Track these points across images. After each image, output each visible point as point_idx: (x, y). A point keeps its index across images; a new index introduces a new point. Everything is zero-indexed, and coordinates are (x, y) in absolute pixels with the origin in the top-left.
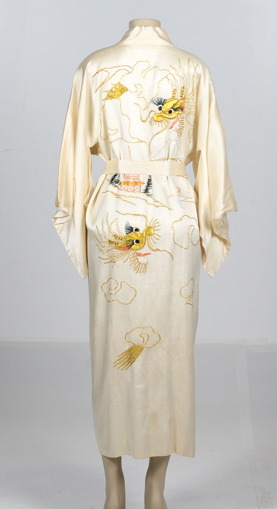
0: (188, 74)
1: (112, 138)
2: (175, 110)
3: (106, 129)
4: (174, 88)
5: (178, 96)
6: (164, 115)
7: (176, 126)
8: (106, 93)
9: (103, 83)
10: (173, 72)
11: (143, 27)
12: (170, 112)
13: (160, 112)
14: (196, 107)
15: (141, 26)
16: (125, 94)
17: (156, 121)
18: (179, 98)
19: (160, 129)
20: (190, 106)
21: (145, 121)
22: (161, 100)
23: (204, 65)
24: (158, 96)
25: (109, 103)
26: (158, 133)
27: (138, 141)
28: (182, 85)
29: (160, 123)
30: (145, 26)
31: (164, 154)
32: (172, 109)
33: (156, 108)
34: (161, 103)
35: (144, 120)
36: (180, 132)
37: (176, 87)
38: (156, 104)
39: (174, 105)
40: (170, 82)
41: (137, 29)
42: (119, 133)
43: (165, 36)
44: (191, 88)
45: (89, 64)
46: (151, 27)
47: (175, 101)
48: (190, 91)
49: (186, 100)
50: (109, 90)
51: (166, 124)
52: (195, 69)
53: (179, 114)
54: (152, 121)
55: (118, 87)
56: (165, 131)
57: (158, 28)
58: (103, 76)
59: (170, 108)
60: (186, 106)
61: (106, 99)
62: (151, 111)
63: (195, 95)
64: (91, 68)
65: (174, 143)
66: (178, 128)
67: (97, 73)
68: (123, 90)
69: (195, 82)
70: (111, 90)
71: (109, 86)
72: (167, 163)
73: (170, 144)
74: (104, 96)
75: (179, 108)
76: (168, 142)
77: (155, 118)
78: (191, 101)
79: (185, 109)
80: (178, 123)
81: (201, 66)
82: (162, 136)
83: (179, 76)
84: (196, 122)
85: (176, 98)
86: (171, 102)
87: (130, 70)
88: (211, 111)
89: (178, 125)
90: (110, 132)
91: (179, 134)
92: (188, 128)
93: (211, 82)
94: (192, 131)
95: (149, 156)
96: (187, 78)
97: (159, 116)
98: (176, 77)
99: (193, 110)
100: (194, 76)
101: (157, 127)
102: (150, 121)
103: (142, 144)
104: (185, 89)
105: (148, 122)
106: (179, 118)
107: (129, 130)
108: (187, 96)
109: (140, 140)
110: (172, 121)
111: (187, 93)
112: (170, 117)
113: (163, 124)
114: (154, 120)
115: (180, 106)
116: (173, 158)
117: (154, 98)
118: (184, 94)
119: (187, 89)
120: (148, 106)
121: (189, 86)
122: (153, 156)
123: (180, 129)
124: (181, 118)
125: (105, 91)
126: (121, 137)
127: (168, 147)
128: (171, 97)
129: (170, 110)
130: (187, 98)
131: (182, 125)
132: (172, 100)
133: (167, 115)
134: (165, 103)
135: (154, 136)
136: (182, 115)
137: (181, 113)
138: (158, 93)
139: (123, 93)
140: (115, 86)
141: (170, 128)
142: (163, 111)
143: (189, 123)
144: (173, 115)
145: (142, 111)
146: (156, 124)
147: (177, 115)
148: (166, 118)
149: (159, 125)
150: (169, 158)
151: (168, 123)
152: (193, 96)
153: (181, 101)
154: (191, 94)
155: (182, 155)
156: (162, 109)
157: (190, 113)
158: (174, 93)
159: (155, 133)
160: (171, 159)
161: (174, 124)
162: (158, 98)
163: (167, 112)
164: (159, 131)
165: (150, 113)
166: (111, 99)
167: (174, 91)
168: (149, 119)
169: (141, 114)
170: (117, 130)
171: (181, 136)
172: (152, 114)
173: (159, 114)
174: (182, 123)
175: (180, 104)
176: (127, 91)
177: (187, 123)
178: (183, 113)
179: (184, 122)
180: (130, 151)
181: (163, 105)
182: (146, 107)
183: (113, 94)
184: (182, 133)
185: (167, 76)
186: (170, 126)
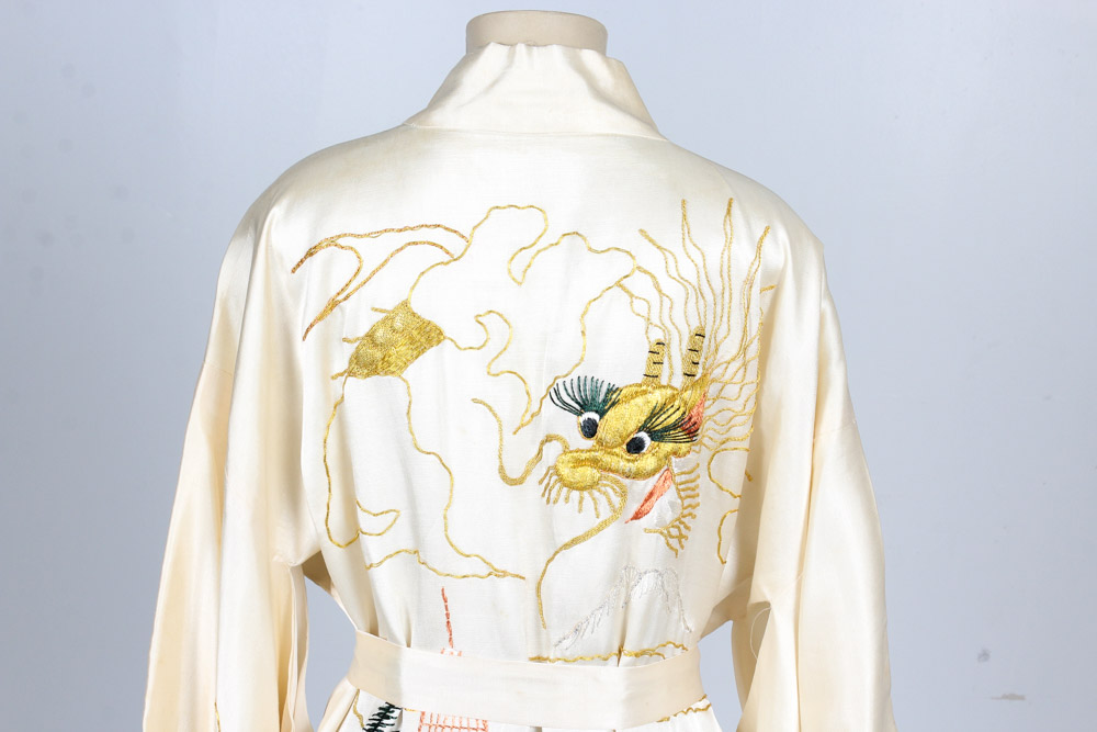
0: (726, 272)
1: (373, 548)
2: (658, 436)
3: (351, 504)
4: (657, 335)
5: (673, 372)
6: (607, 459)
7: (664, 508)
8: (350, 349)
9: (334, 304)
10: (651, 258)
11: (521, 48)
12: (635, 447)
13: (590, 443)
14: (757, 416)
15: (512, 45)
16: (431, 353)
17: (572, 486)
18: (679, 381)
19: (587, 520)
20: (725, 418)
21: (519, 482)
22: (596, 391)
23: (800, 228)
24: (579, 372)
25: (360, 391)
26: (575, 542)
27: (485, 570)
28: (695, 324)
29: (585, 494)
30: (530, 45)
31: (601, 634)
32: (644, 435)
33: (570, 425)
34: (591, 405)
35: (514, 474)
36: (676, 535)
37: (664, 329)
38: (571, 410)
39: (653, 415)
40: (640, 306)
41: (493, 55)
42: (404, 521)
43: (623, 94)
44: (736, 334)
45: (277, 212)
46: (556, 52)
47: (657, 397)
48: (729, 348)
49: (712, 390)
50: (363, 331)
51: (616, 500)
52: (759, 248)
53: (675, 453)
54: (557, 483)
55: (398, 324)
56: (610, 531)
57: (590, 58)
58: (335, 269)
59: (632, 426)
60: (708, 413)
61: (350, 373)
62: (549, 439)
63: (753, 366)
64: (287, 230)
65: (648, 582)
66: (669, 516)
67: (310, 254)
68: (426, 336)
69: (754, 309)
70: (370, 336)
71: (359, 318)
72: (614, 676)
73: (629, 588)
74: (341, 363)
75: (675, 426)
76: (622, 574)
77: (565, 471)
78: (732, 390)
79: (707, 432)
80: (670, 495)
81: (782, 234)
82: (594, 558)
83: (682, 280)
84: (754, 479)
85: (664, 381)
86: (640, 400)
87: (456, 245)
88: (822, 438)
89: (672, 505)
90: (365, 522)
91: (674, 542)
92: (717, 506)
93: (826, 306)
94: (732, 520)
95: (538, 634)
96: (718, 290)
97: (579, 463)
98: (669, 286)
99: (742, 430)
100: (750, 283)
101: (573, 515)
102: (541, 482)
103: (505, 583)
104: (706, 340)
105: (532, 488)
106: (676, 470)
107: (445, 518)
108: (717, 372)
109: (496, 567)
110: (644, 486)
111: (718, 357)
112: (634, 470)
113: (603, 500)
114: (561, 479)
115: (681, 418)
116: (645, 646)
117: (560, 381)
118: (701, 361)
119: (718, 339)
120: (532, 416)
121: (724, 327)
122: (555, 640)
123: (678, 519)
124: (685, 469)
125: (345, 340)
126: (410, 546)
127: (621, 603)
128: (640, 379)
129: (634, 439)
130: (713, 381)
131: (687, 502)
132: (645, 392)
133: (622, 461)
134: (613, 404)
135: (557, 553)
136: (688, 456)
137: (684, 447)
138: (582, 359)
139: (423, 351)
140: (387, 318)
141: (631, 516)
142: (600, 442)
143: (720, 488)
144: (647, 461)
145: (508, 435)
146: (567, 500)
147: (667, 457)
148: (616, 471)
149: (581, 502)
150: (627, 648)
151: (624, 494)
152: (742, 370)
153: (686, 395)
154: (733, 359)
155: (685, 621)
156: (600, 430)
157: (729, 445)
158: (656, 358)
159: (567, 540)
160: (636, 655)
161: (653, 499)
162: (582, 379)
163: (620, 445)
164: (580, 533)
165: (543, 443)
166: (368, 375)
167: (656, 348)
168: (540, 470)
169: (501, 449)
170: (394, 514)
171: (682, 547)
172: (552, 451)
173: (584, 456)
174: (689, 493)
175: (682, 409)
176: (439, 342)
177: (713, 486)
178: (697, 448)
179: (697, 486)
180: (448, 615)
181: (602, 414)
182: (528, 417)
183: (379, 355)
184: (686, 538)
185: (625, 282)
186: (634, 508)
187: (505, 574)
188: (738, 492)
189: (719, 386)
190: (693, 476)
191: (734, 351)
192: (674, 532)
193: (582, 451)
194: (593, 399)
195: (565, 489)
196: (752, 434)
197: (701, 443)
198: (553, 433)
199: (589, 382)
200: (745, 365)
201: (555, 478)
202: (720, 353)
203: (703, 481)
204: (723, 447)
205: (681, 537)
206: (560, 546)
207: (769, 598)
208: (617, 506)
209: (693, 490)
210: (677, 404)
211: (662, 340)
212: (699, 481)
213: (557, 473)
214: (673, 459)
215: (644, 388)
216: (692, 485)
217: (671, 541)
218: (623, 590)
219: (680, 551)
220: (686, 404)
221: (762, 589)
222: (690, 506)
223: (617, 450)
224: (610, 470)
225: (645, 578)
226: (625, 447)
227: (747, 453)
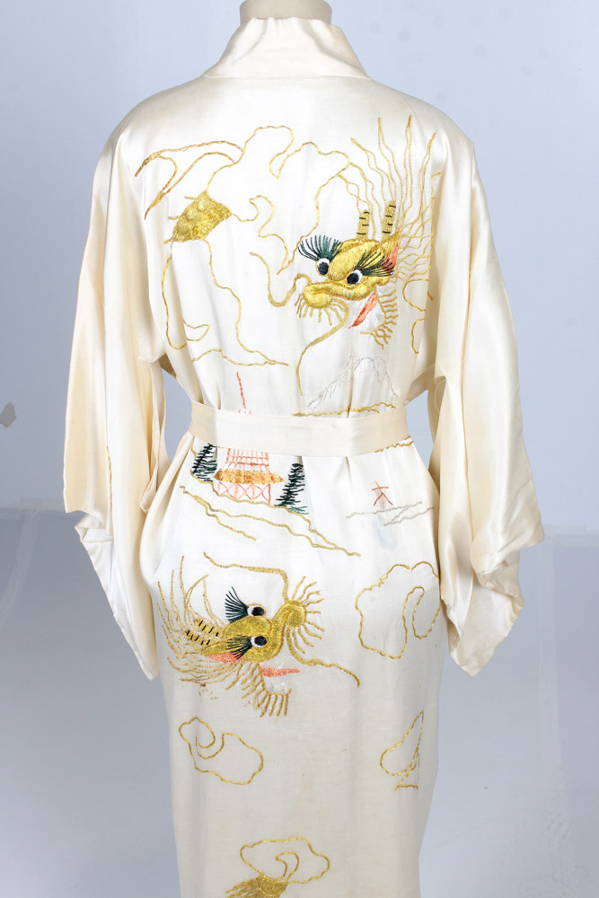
0: (408, 164)
1: (195, 349)
2: (367, 272)
3: (181, 321)
4: (364, 207)
5: (376, 231)
6: (335, 288)
7: (372, 319)
8: (173, 224)
9: (161, 195)
10: (359, 157)
11: (271, 21)
12: (353, 279)
13: (324, 278)
14: (433, 257)
15: (266, 19)
16: (222, 224)
17: (313, 306)
18: (379, 237)
19: (324, 327)
20: (412, 259)
21: (283, 304)
22: (327, 245)
23: (457, 132)
24: (316, 233)
25: (181, 250)
26: (317, 341)
27: (262, 360)
28: (389, 199)
29: (322, 310)
30: (277, 18)
31: (336, 398)
32: (358, 272)
33: (311, 267)
34: (324, 253)
35: (280, 300)
36: (383, 335)
37: (369, 203)
38: (311, 257)
39: (364, 259)
40: (353, 189)
41: (254, 26)
42: (212, 331)
43: (340, 48)
44: (416, 205)
47: (366, 247)
48: (412, 215)
49: (403, 242)
50: (180, 214)
51: (342, 314)
52: (429, 147)
53: (379, 283)
54: (304, 303)
55: (201, 207)
56: (339, 333)
58: (160, 173)
59: (350, 266)
60: (400, 256)
61: (174, 239)
62: (299, 277)
63: (429, 226)
65: (364, 365)
66: (377, 324)
67: (145, 163)
68: (220, 213)
69: (428, 188)
70: (185, 214)
71: (177, 203)
72: (346, 423)
73: (353, 369)
74: (169, 234)
75: (378, 266)
76: (348, 361)
77: (309, 296)
78: (415, 242)
79: (401, 269)
80: (377, 310)
81: (444, 138)
82: (330, 350)
83: (379, 170)
84: (434, 298)
85: (370, 237)
86: (354, 250)
87: (234, 153)
88: (475, 271)
89: (378, 316)
90: (189, 333)
91: (381, 340)
93: (476, 184)
95: (298, 399)
96: (404, 178)
97: (317, 291)
98: (371, 175)
99: (423, 267)
100: (423, 171)
101: (316, 324)
102: (296, 305)
103: (275, 368)
104: (397, 210)
105: (291, 308)
106: (380, 294)
107: (237, 328)
108: (406, 230)
109: (269, 358)
110: (360, 304)
111: (406, 220)
112: (352, 294)
113: (334, 314)
114: (307, 302)
115: (382, 261)
116: (365, 405)
117: (304, 239)
118: (394, 223)
119: (405, 209)
120: (289, 262)
121: (409, 200)
122: (308, 402)
123: (383, 325)
124: (386, 293)
125: (170, 218)
126: (217, 347)
127: (349, 379)
128: (354, 236)
129: (351, 275)
130: (403, 236)
131: (388, 314)
132: (357, 244)
133: (344, 288)
134: (338, 252)
135: (307, 348)
136: (388, 285)
137: (384, 279)
138: (317, 224)
139: (217, 223)
140: (194, 203)
141: (352, 323)
142: (330, 277)
143: (411, 305)
144: (360, 288)
145: (273, 275)
146: (311, 315)
147: (373, 285)
148: (341, 295)
149: (320, 316)
150: (353, 407)
151: (347, 310)
152: (421, 228)
153: (385, 245)
154: (415, 221)
155: (392, 390)
156: (330, 269)
157: (415, 277)
158: (364, 222)
159: (312, 340)
160: (359, 411)
161: (366, 312)
162: (318, 237)
163: (343, 279)
164: (320, 335)
165: (295, 279)
166: (185, 240)
167: (364, 216)
168: (295, 297)
169: (269, 284)
170: (206, 328)
171: (387, 343)
172: (302, 283)
173: (321, 286)
174: (389, 308)
175: (382, 255)
176: (228, 217)
177: (407, 304)
178: (394, 280)
179: (396, 304)
180: (241, 389)
181: (331, 259)
182: (286, 263)
183: (190, 227)
184: (389, 337)
185: (343, 173)
186: (354, 318)
187: (274, 362)
188: (423, 306)
189: (407, 239)
190: (392, 297)
191: (416, 216)
192: (380, 333)
193: (320, 283)
194: (325, 250)
195: (310, 308)
196: (430, 270)
197: (397, 276)
198: (301, 273)
199: (322, 240)
200: (423, 225)
201: (303, 301)
202: (407, 218)
203: (399, 301)
204: (412, 278)
205: (385, 336)
206: (308, 343)
207: (445, 374)
208: (343, 317)
209: (392, 306)
210: (378, 251)
211: (368, 210)
212: (396, 301)
213: (304, 298)
214: (378, 286)
215: (357, 241)
216: (392, 303)
217: (378, 339)
218: (350, 370)
219: (385, 345)
220: (384, 251)
221: (441, 369)
222: (390, 317)
223: (341, 282)
224: (337, 295)
225: (363, 363)
226: (346, 280)
227: (427, 282)
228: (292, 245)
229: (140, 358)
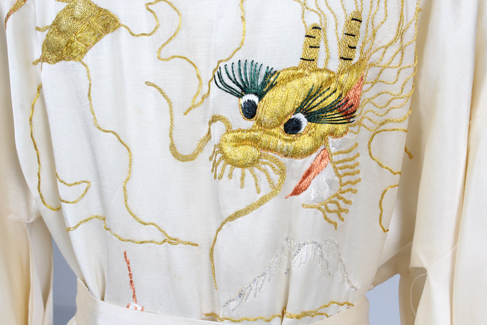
2: (313, 117)
4: (316, 20)
5: (330, 56)
6: (265, 138)
7: (321, 185)
8: (41, 37)
12: (292, 127)
13: (250, 123)
16: (107, 39)
17: (234, 164)
18: (335, 65)
19: (249, 196)
21: (190, 158)
22: (256, 74)
26: (237, 215)
28: (351, 9)
29: (247, 171)
31: (265, 298)
32: (300, 116)
33: (231, 106)
36: (335, 209)
37: (320, 14)
38: (232, 91)
39: (310, 97)
42: (93, 190)
44: (393, 20)
47: (313, 80)
48: (387, 33)
49: (371, 74)
50: (50, 23)
51: (276, 178)
53: (332, 134)
54: (221, 159)
56: (269, 205)
59: (289, 107)
60: (366, 96)
63: (410, 51)
66: (327, 193)
68: (104, 23)
70: (56, 23)
73: (290, 257)
74: (37, 53)
75: (331, 108)
76: (283, 245)
77: (228, 149)
78: (389, 74)
79: (366, 113)
82: (256, 229)
85: (321, 64)
86: (296, 83)
89: (330, 183)
91: (333, 217)
94: (392, 196)
95: (212, 294)
97: (239, 142)
99: (400, 112)
101: (236, 190)
102: (211, 159)
103: (177, 251)
104: (363, 25)
105: (203, 163)
106: (333, 150)
107: (125, 189)
108: (375, 57)
109: (169, 234)
110: (302, 164)
111: (376, 42)
112: (291, 149)
113: (263, 177)
114: (225, 157)
115: (338, 101)
116: (306, 309)
117: (222, 65)
118: (359, 45)
119: (376, 24)
120: (203, 98)
121: (382, 12)
122: (223, 300)
123: (337, 195)
124: (343, 149)
125: (38, 29)
126: (100, 214)
127: (284, 270)
128: (297, 62)
129: (291, 120)
130: (371, 65)
131: (345, 179)
132: (301, 75)
133: (279, 139)
134: (272, 86)
135: (223, 223)
136: (345, 137)
137: (341, 128)
138: (242, 43)
139: (100, 36)
140: (68, 8)
141: (291, 192)
142: (259, 123)
143: (381, 165)
144: (304, 141)
145: (178, 116)
146: (230, 176)
147: (323, 137)
148: (275, 150)
149: (242, 179)
150: (289, 311)
151: (282, 172)
152: (399, 54)
153: (342, 78)
154: (391, 44)
155: (349, 281)
156: (259, 111)
157: (388, 126)
158: (313, 42)
159: (231, 212)
160: (298, 317)
161: (311, 176)
162: (243, 62)
163: (278, 126)
164: (242, 207)
165: (210, 123)
166: (57, 61)
167: (312, 33)
168: (209, 149)
169: (171, 128)
170: (85, 185)
171: (342, 220)
172: (218, 129)
173: (245, 135)
174: (348, 170)
175: (338, 92)
176: (115, 29)
177: (374, 163)
178: (355, 129)
179: (357, 164)
180: (130, 275)
181: (261, 96)
182: (199, 99)
183: (63, 41)
184: (346, 211)
186: (293, 184)
187: (174, 241)
188: (397, 166)
189: (378, 70)
190: (351, 155)
191: (392, 37)
192: (332, 207)
193: (243, 131)
194: (252, 82)
195: (229, 166)
196: (410, 116)
197: (360, 124)
198: (217, 114)
199: (248, 67)
200: (402, 49)
201: (219, 155)
202: (378, 38)
203: (363, 159)
204: (382, 127)
205: (339, 211)
206: (225, 217)
207: (425, 265)
208: (276, 182)
209: (352, 168)
210: (333, 86)
211: (319, 24)
212: (358, 160)
213: (221, 150)
214: (330, 139)
215: (301, 71)
216: (351, 163)
217: (329, 215)
218: (285, 258)
219: (339, 223)
220: (342, 86)
221: (420, 256)
222: (349, 182)
223: (275, 131)
224: (269, 149)
225: (304, 250)
226: (282, 127)
227: (405, 134)
228: (207, 74)
229: (11, 217)
